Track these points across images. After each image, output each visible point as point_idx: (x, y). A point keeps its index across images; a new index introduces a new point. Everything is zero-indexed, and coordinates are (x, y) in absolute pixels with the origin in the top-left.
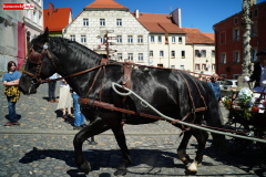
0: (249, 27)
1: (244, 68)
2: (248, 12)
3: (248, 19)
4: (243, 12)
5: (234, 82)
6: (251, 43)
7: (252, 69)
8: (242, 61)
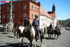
0: (12, 8)
1: (10, 20)
2: (12, 3)
3: (11, 5)
4: (10, 2)
5: (7, 24)
6: (12, 12)
7: (12, 20)
8: (10, 18)
